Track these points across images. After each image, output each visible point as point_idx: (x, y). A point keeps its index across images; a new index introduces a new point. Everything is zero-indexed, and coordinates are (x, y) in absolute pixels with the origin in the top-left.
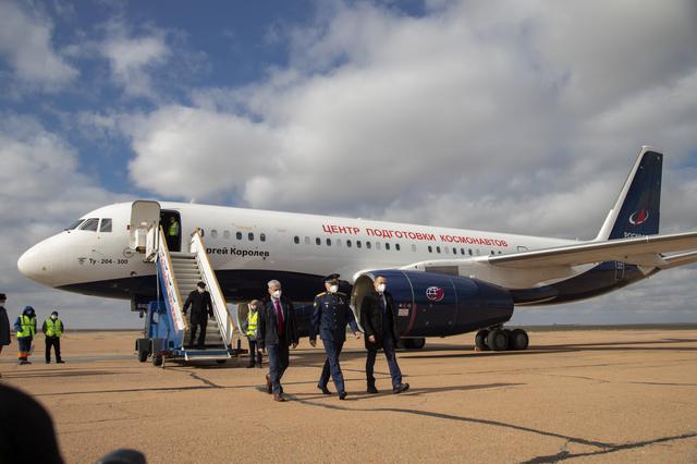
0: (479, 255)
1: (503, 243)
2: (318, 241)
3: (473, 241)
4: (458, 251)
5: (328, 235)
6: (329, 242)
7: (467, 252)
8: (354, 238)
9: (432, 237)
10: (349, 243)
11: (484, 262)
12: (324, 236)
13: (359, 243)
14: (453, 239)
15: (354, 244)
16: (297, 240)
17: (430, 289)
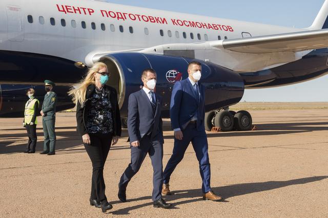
0: (207, 40)
1: (229, 29)
2: (52, 21)
3: (203, 26)
4: (188, 35)
5: (62, 15)
6: (63, 22)
7: (195, 36)
8: (88, 19)
9: (164, 21)
10: (83, 24)
11: (218, 46)
12: (59, 16)
13: (93, 25)
14: (183, 23)
15: (89, 25)
16: (30, 19)
17: (170, 72)
